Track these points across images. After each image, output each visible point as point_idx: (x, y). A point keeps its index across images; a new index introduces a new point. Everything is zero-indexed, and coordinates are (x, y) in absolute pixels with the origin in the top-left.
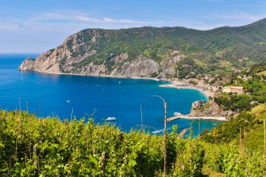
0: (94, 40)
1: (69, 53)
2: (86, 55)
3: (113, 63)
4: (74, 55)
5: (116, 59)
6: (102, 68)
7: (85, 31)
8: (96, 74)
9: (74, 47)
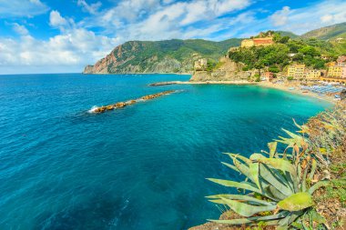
0: (134, 48)
1: (115, 59)
2: (128, 60)
3: (145, 64)
4: (119, 60)
5: (149, 61)
6: (138, 68)
7: (128, 43)
8: (133, 72)
9: (119, 54)
